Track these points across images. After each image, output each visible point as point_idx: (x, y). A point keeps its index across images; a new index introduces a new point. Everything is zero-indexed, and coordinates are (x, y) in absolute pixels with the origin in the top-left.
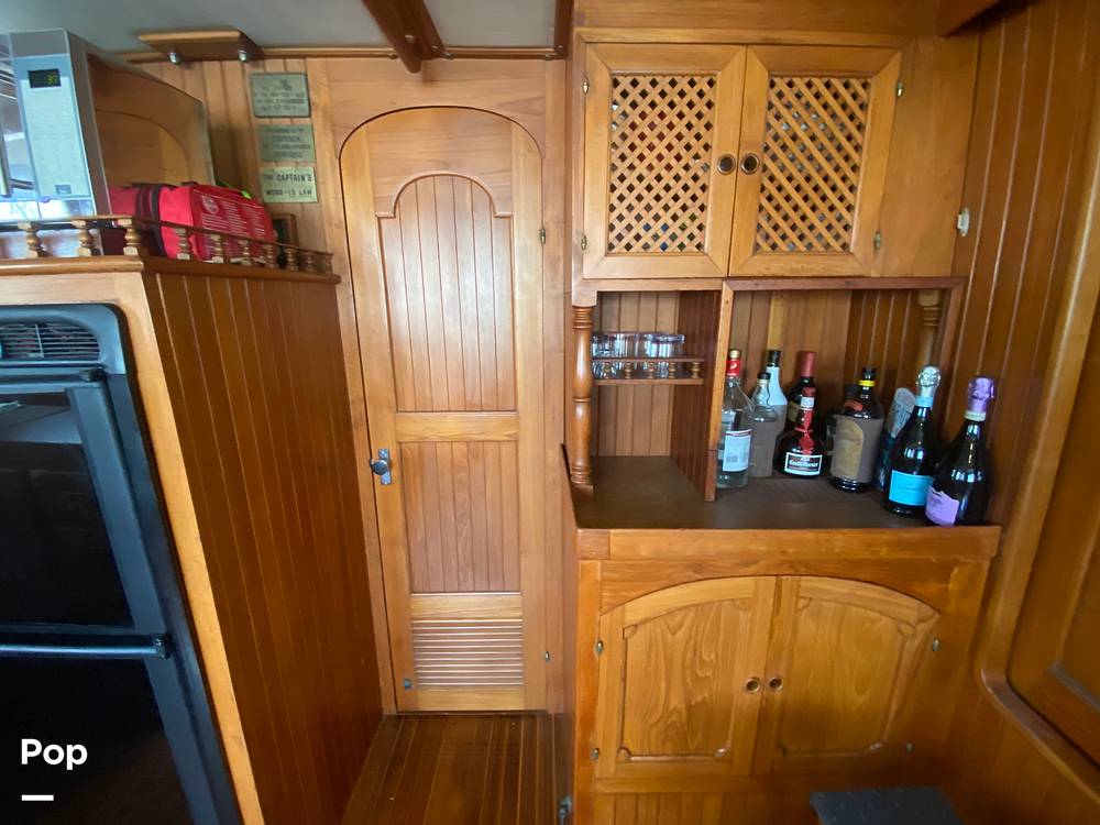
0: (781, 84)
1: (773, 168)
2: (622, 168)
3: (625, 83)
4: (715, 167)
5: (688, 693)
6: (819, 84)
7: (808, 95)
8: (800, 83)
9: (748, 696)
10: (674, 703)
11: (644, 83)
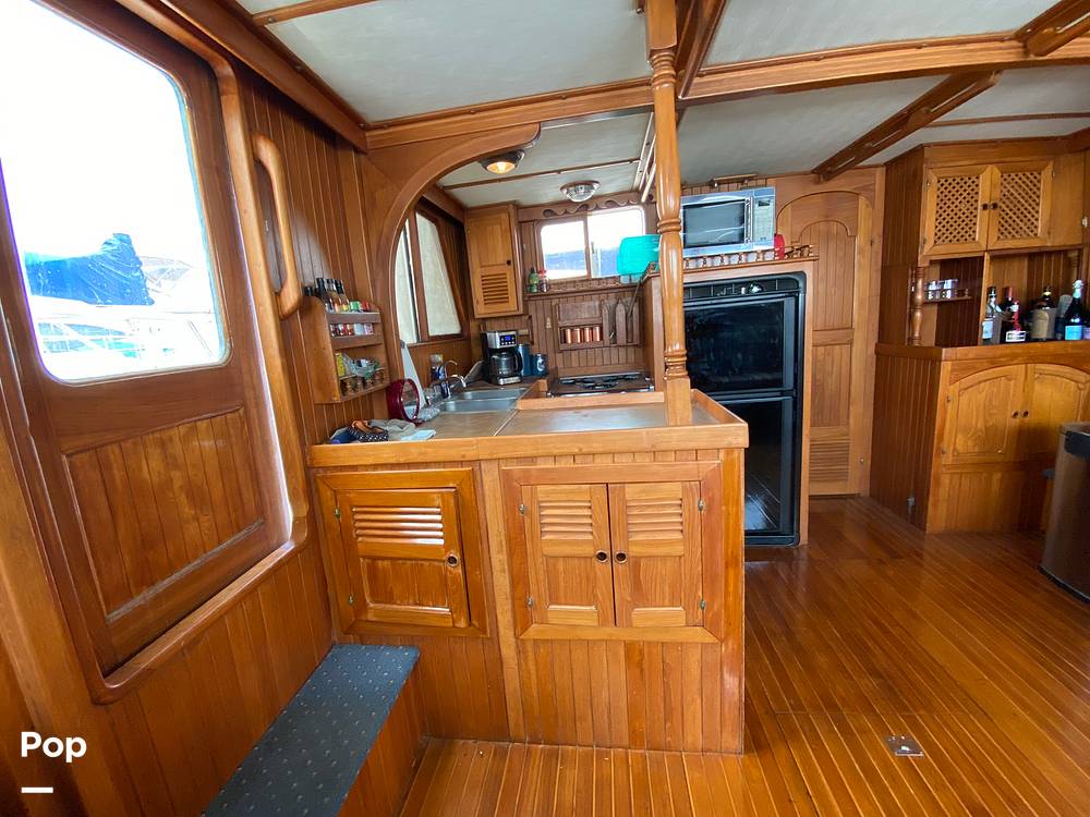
0: (1005, 176)
1: (1004, 206)
2: (941, 211)
3: (943, 181)
4: (980, 208)
5: (986, 421)
6: (1020, 175)
7: (1017, 179)
8: (1013, 175)
9: (1013, 420)
10: (979, 426)
11: (950, 180)
